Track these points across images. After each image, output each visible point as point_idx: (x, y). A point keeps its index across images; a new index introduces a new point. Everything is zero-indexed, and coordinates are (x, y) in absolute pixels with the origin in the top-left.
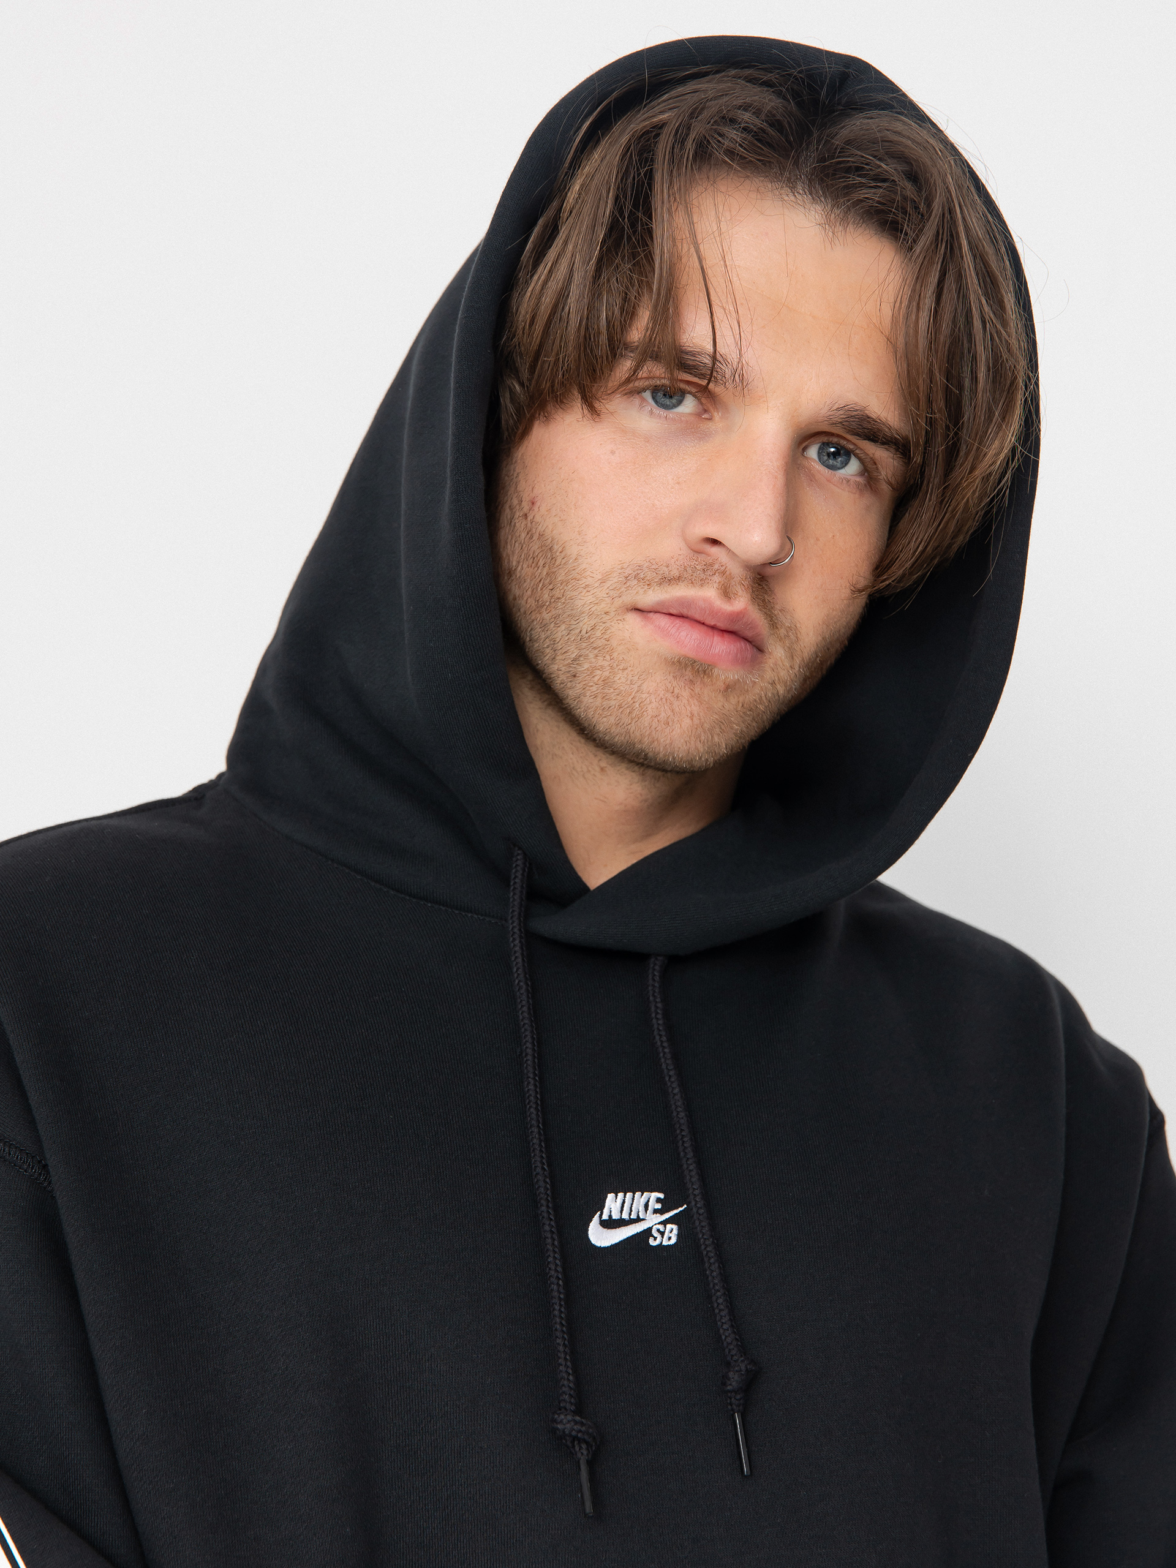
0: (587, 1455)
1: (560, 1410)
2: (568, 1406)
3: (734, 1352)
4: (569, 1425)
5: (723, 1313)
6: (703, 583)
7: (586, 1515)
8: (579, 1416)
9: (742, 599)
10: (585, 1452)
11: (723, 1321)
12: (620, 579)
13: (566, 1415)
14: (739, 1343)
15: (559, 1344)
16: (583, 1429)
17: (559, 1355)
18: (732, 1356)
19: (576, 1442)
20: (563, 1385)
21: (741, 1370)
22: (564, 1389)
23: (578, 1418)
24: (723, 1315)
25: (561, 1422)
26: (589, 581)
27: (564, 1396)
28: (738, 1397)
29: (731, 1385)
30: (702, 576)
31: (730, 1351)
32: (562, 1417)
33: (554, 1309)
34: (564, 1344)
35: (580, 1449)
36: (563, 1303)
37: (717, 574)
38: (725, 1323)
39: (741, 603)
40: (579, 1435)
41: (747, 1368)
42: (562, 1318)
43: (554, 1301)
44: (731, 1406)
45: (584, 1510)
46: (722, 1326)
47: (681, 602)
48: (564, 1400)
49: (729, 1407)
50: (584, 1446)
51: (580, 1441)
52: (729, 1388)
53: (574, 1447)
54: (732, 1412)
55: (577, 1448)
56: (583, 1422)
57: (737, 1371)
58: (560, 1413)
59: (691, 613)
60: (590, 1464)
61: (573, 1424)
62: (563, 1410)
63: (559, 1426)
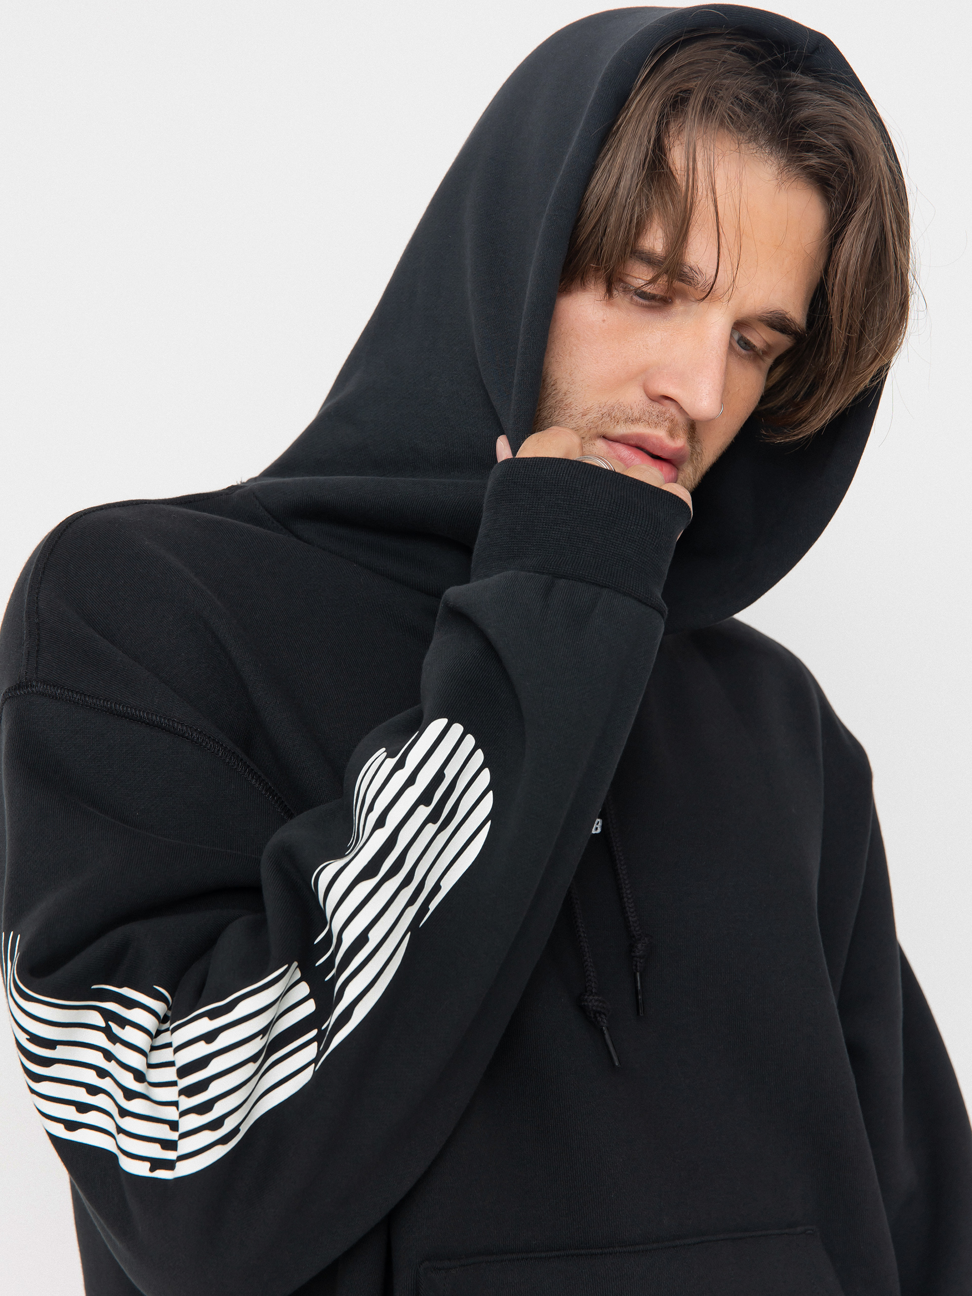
6: (656, 425)
9: (682, 440)
12: (598, 415)
19: (598, 1015)
26: (574, 412)
30: (656, 420)
35: (601, 1020)
37: (667, 421)
39: (680, 442)
47: (639, 436)
50: (604, 1017)
59: (644, 445)
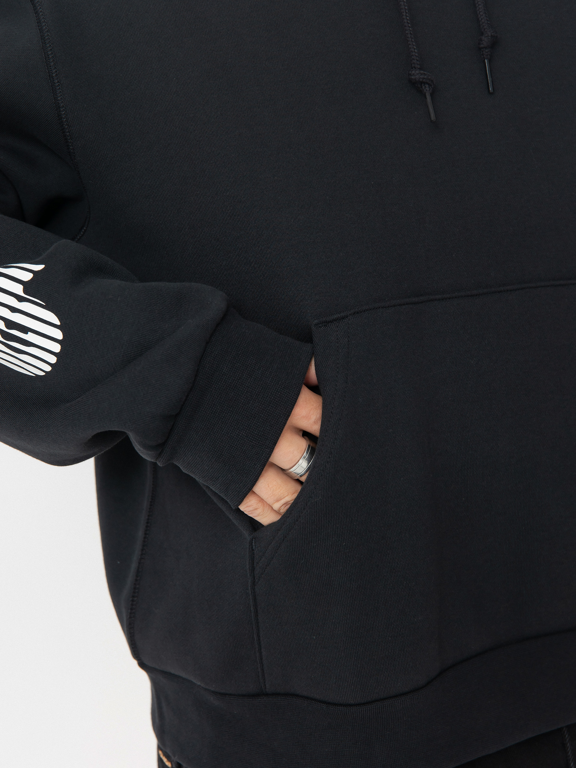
0: (429, 90)
1: (412, 69)
2: (416, 66)
3: (485, 27)
4: (417, 76)
5: (480, 6)
7: (431, 121)
8: (422, 70)
10: (428, 89)
11: (480, 11)
13: (415, 71)
14: (488, 22)
15: (407, 34)
16: (426, 77)
17: (408, 39)
18: (485, 29)
19: (423, 85)
20: (412, 55)
21: (488, 36)
22: (413, 57)
23: (422, 72)
24: (480, 7)
25: (413, 74)
27: (413, 61)
28: (487, 51)
29: (482, 44)
31: (483, 26)
32: (413, 72)
33: (403, 15)
34: (410, 33)
35: (425, 88)
36: (407, 11)
38: (481, 12)
40: (424, 80)
41: (491, 34)
42: (408, 20)
43: (402, 11)
44: (483, 55)
45: (431, 119)
46: (480, 13)
48: (414, 63)
49: (482, 56)
50: (427, 86)
51: (425, 83)
52: (482, 46)
53: (422, 87)
54: (483, 59)
55: (423, 87)
56: (425, 73)
57: (486, 37)
58: (412, 70)
60: (432, 95)
61: (420, 75)
62: (414, 68)
63: (413, 77)
